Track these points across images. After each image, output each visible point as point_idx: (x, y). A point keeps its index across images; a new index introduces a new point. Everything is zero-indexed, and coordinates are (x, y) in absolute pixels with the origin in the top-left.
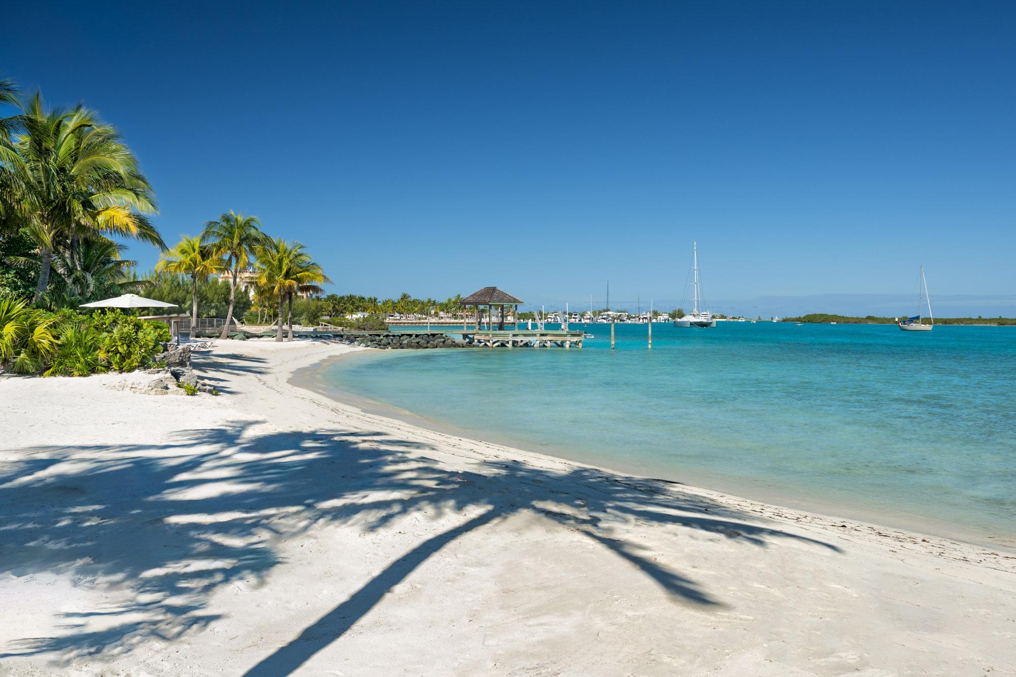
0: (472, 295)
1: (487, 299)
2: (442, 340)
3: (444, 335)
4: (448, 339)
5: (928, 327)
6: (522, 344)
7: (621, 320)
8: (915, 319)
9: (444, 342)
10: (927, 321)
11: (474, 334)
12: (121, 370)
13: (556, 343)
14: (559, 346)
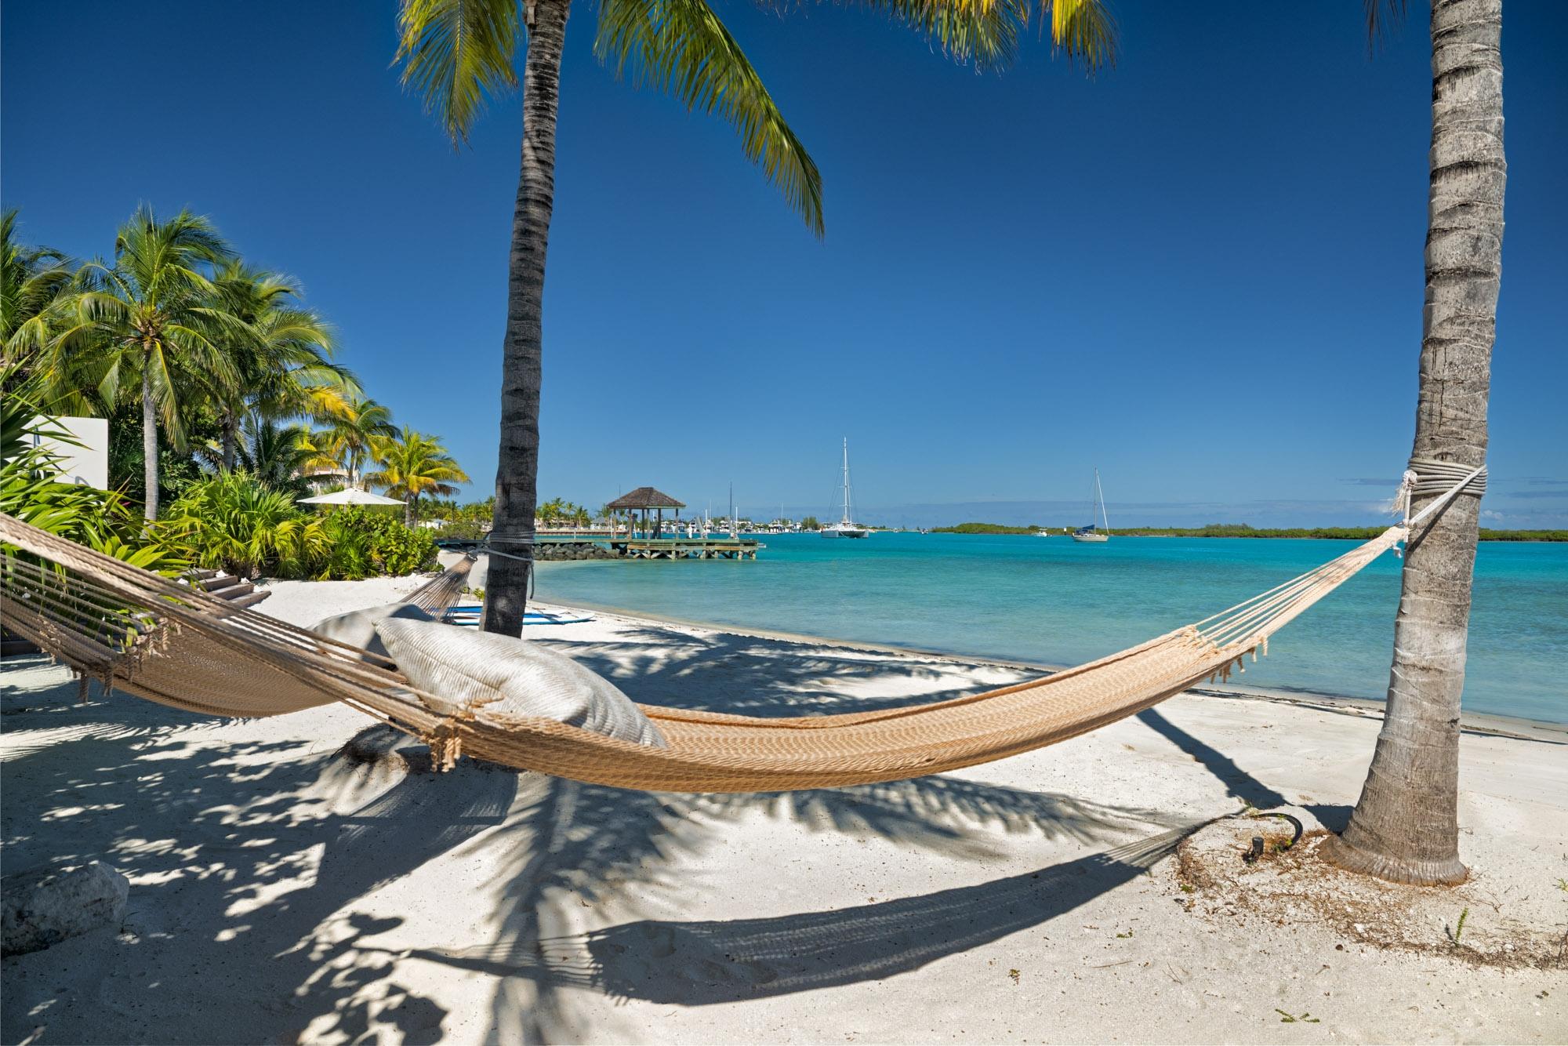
0: (624, 498)
1: (644, 502)
2: (592, 550)
3: (593, 545)
4: (598, 549)
5: (1104, 538)
6: (684, 555)
7: (747, 530)
8: (1088, 529)
9: (594, 552)
10: (1101, 532)
11: (627, 543)
12: (395, 574)
13: (724, 554)
14: (727, 557)
